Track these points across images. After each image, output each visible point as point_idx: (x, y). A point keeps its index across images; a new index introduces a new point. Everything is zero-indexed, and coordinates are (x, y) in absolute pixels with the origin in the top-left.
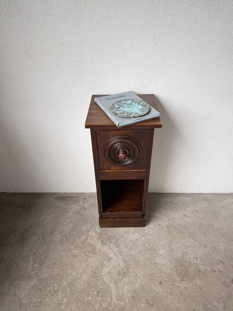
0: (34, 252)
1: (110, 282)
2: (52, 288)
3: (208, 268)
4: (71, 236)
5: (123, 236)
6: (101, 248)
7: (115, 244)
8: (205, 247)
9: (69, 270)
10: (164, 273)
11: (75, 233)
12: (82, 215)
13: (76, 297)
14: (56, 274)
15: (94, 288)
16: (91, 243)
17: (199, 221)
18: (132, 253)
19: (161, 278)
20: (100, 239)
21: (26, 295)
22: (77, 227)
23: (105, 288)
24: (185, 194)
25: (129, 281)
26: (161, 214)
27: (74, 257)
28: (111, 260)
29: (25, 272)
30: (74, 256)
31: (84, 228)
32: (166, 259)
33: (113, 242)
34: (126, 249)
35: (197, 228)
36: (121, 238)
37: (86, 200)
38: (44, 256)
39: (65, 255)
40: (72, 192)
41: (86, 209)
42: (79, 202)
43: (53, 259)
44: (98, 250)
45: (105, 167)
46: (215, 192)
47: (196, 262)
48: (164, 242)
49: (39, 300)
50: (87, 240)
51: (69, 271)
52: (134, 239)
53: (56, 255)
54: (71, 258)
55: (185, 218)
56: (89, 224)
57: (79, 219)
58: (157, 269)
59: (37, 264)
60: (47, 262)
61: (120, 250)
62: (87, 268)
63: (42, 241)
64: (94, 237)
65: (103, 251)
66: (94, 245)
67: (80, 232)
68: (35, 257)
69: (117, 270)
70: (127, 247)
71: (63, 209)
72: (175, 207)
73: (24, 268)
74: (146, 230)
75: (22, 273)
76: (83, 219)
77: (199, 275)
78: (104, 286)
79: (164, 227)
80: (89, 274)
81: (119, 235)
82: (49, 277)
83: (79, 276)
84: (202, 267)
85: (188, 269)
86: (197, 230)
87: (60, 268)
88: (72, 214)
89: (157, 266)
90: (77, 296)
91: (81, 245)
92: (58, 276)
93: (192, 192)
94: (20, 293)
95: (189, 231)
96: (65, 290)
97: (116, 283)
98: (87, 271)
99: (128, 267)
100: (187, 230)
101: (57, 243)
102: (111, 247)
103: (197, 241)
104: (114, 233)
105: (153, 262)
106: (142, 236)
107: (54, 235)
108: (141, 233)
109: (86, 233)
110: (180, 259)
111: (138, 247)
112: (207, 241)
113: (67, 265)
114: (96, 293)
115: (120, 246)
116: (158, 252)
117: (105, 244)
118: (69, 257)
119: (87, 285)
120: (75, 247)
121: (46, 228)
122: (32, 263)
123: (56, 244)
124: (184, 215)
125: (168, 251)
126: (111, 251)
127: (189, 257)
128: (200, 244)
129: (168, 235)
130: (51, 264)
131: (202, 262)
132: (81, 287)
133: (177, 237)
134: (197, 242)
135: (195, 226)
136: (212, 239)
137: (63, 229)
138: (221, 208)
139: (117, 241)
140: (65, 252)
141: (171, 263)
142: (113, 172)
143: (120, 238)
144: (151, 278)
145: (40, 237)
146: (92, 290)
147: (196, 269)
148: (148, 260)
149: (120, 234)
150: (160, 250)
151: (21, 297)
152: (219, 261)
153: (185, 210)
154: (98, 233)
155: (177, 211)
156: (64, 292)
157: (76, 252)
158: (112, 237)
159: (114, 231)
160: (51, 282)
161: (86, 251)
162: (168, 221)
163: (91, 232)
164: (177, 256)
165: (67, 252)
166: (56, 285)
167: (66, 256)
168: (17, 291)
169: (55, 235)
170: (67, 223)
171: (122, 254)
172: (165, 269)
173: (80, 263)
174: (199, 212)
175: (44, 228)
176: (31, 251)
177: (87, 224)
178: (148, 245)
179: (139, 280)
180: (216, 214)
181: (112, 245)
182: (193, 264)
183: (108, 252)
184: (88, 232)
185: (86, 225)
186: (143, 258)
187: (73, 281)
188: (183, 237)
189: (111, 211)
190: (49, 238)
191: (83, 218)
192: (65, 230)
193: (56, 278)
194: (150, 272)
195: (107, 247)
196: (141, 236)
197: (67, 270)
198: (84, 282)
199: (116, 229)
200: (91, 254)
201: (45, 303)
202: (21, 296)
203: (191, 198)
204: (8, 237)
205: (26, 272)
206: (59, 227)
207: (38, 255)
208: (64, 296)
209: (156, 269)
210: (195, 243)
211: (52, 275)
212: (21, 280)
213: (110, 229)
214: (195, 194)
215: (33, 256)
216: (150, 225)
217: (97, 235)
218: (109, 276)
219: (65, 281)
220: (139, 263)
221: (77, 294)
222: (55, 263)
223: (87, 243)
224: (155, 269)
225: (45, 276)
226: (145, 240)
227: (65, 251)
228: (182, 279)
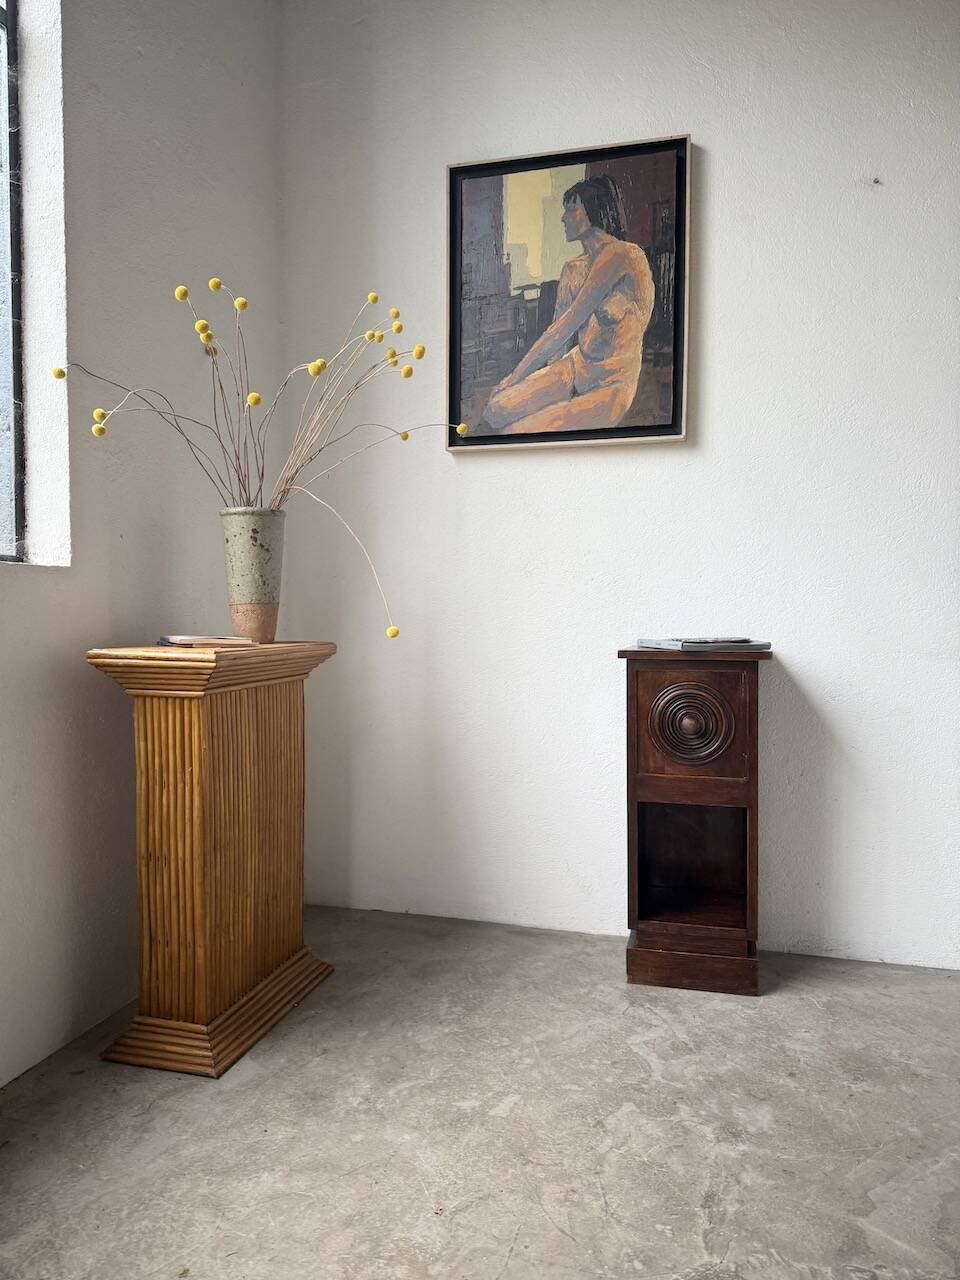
0: (452, 993)
2: (496, 1041)
4: (548, 985)
6: (627, 1009)
9: (541, 1026)
10: (804, 1063)
11: (559, 982)
12: (580, 961)
14: (507, 1026)
15: (605, 1056)
16: (600, 1000)
17: (927, 1007)
18: (716, 1026)
19: (794, 1068)
20: (625, 998)
21: (432, 1041)
22: (564, 975)
23: (634, 1060)
24: (893, 965)
25: (700, 1060)
26: (809, 985)
28: (654, 1028)
33: (663, 1005)
36: (686, 1003)
45: (652, 764)
47: (906, 1062)
48: (811, 1023)
50: (590, 994)
52: (722, 1008)
53: (507, 1003)
55: (886, 999)
56: (598, 976)
58: (784, 1055)
59: (460, 1008)
60: (485, 1009)
61: (682, 1018)
62: (587, 1030)
63: (474, 981)
64: (611, 993)
65: (634, 1014)
66: (610, 1004)
67: (571, 982)
68: (455, 999)
69: (669, 1042)
70: (701, 1017)
71: (528, 947)
72: (854, 981)
73: (426, 1009)
74: (761, 1002)
75: (422, 1014)
76: (582, 967)
77: (912, 1080)
78: (631, 1057)
79: (816, 1003)
80: (591, 1038)
81: (682, 999)
82: (488, 1028)
83: (566, 1036)
84: (923, 1072)
85: (879, 1068)
86: (918, 1019)
87: (518, 1020)
88: (551, 956)
89: (784, 1052)
91: (573, 999)
92: (510, 1029)
93: (915, 965)
94: (417, 1037)
95: (893, 1017)
96: (528, 1047)
97: (664, 1059)
98: (588, 1034)
99: (700, 1042)
100: (887, 1015)
101: (511, 989)
102: (656, 1011)
104: (666, 995)
105: (774, 1045)
106: (748, 1007)
107: (504, 978)
108: (747, 1003)
109: (590, 986)
110: (858, 1052)
111: (734, 1020)
113: (534, 1018)
114: (609, 1062)
115: (681, 1013)
116: (791, 1034)
117: (639, 1005)
118: (540, 1010)
119: (585, 1050)
120: (557, 1000)
121: (483, 967)
122: (447, 1006)
123: (508, 990)
124: (881, 994)
125: (823, 1036)
126: (655, 1016)
127: (886, 1052)
128: (923, 1040)
129: (827, 1015)
130: (494, 1012)
131: (927, 1064)
132: (569, 1051)
133: (853, 1021)
134: (915, 1035)
135: (913, 1013)
137: (527, 973)
139: (674, 1006)
141: (829, 1053)
142: (669, 780)
143: (682, 1003)
144: (766, 1065)
145: (469, 976)
147: (903, 1070)
148: (760, 1040)
149: (685, 998)
150: (798, 1032)
151: (419, 1042)
153: (888, 988)
154: (622, 990)
155: (862, 986)
156: (527, 1050)
157: (560, 1006)
158: (661, 999)
160: (494, 1034)
161: (587, 1007)
162: (831, 996)
163: (602, 985)
164: (848, 1047)
172: (807, 1059)
177: (592, 974)
178: (763, 1022)
179: (729, 1063)
181: (660, 1009)
182: (896, 1063)
183: (648, 1017)
185: (590, 976)
186: (745, 1036)
187: (550, 1040)
188: (873, 1023)
189: (664, 920)
190: (490, 981)
191: (580, 965)
192: (532, 974)
193: (506, 1031)
194: (762, 1057)
195: (645, 1010)
196: (744, 1008)
197: (535, 1025)
198: (578, 1046)
200: (601, 1013)
201: (478, 1056)
203: (910, 973)
204: (388, 967)
206: (517, 969)
207: (462, 997)
208: (524, 1054)
209: (781, 1055)
210: (908, 1036)
211: (496, 1026)
212: (420, 1022)
213: (655, 989)
214: (924, 968)
215: (450, 997)
216: (772, 997)
217: (619, 992)
218: (647, 1047)
219: (528, 1037)
220: (734, 1042)
222: (505, 1013)
223: (591, 998)
224: (778, 1055)
225: (477, 1025)
226: (755, 1014)
227: (532, 1002)
228: (858, 1078)
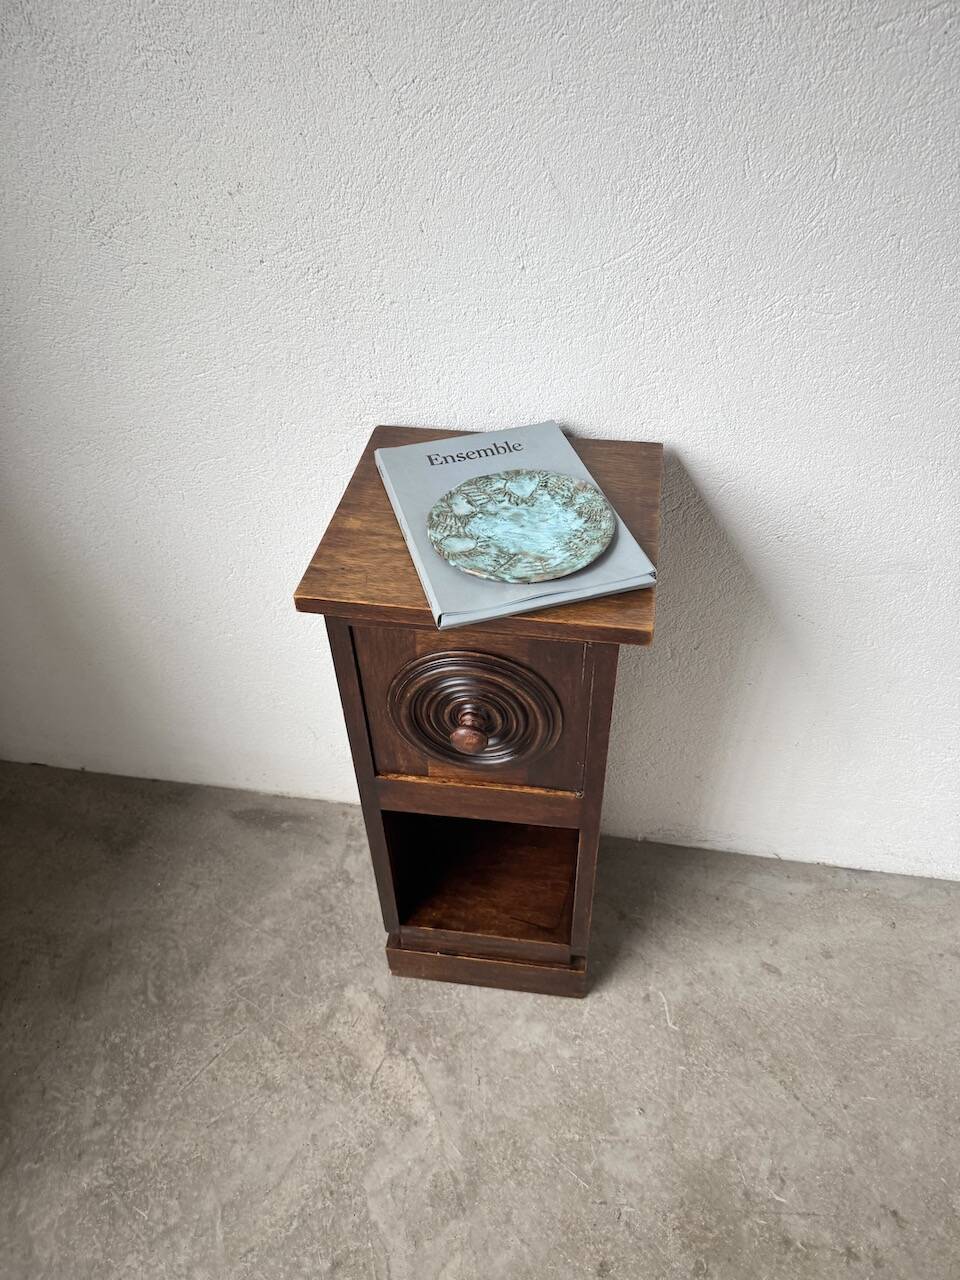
0: (114, 1047)
1: (392, 1227)
2: (158, 1213)
3: (827, 1236)
4: (270, 997)
5: (480, 1027)
6: (380, 1067)
7: (440, 1059)
8: (832, 1131)
9: (237, 1147)
10: (627, 1224)
11: (288, 983)
12: (331, 906)
13: (246, 1268)
14: (184, 1155)
15: (324, 1243)
16: (343, 1038)
17: (825, 1004)
18: (508, 1110)
19: (609, 1246)
20: (382, 1028)
21: (56, 1225)
22: (299, 957)
23: (368, 1249)
24: (792, 863)
25: (470, 1235)
26: (663, 947)
27: (267, 1093)
28: (413, 1129)
29: (67, 1125)
30: (269, 1087)
31: (327, 968)
32: (646, 1163)
33: (438, 1048)
34: (484, 1087)
35: (813, 1034)
36: (472, 1034)
37: (356, 840)
38: (150, 1069)
39: (233, 1075)
40: (306, 797)
41: (349, 882)
42: (327, 842)
43: (182, 1088)
44: (370, 1074)
45: (402, 762)
46: (926, 874)
47: (777, 1198)
48: (650, 1083)
49: (99, 1255)
50: (330, 1021)
51: (237, 1152)
52: (524, 1046)
53: (197, 1069)
54: (252, 1096)
55: (769, 981)
56: (352, 953)
57: (314, 922)
58: (598, 1202)
59: (117, 1100)
60: (157, 1097)
61: (460, 1087)
62: (308, 1151)
63: (154, 1000)
64: (363, 1014)
65: (388, 1084)
66: (357, 1050)
67: (307, 982)
68: (116, 1065)
69: (430, 1177)
70: (489, 1082)
71: (257, 866)
72: (729, 923)
73: (63, 1109)
74: (586, 1014)
75: (53, 1128)
76: (331, 924)
77: (780, 1262)
78: (365, 1240)
79: (666, 1008)
80: (312, 1178)
81: (468, 1020)
82: (153, 1164)
83: (272, 1177)
84: (799, 1229)
85: (735, 1225)
86: (809, 1045)
87: (204, 1131)
88: (288, 894)
89: (600, 1188)
90: (249, 1264)
91: (301, 1042)
92: (187, 1164)
93: (821, 861)
94: (33, 1216)
95: (774, 1042)
96: (207, 1229)
97: (415, 1239)
98: (309, 1163)
99: (478, 1171)
100: (765, 1040)
101: (209, 1018)
102: (424, 1068)
103: (798, 1099)
104: (446, 1010)
105: (588, 1167)
106: (564, 1038)
107: (204, 980)
108: (563, 1024)
109: (333, 992)
110: (710, 1172)
111: (537, 1085)
112: (846, 1107)
113: (231, 1120)
114: (326, 1265)
115: (461, 1067)
116: (617, 1124)
117: (400, 1050)
118: (245, 1090)
119: (295, 1224)
120: (277, 1048)
121: (177, 947)
122: (98, 1093)
123: (204, 1022)
124: (764, 964)
125: (665, 1125)
126: (420, 1087)
127: (751, 1169)
128: (809, 1117)
129: (679, 1049)
130: (170, 1106)
131: (806, 1201)
132: (271, 1230)
133: (714, 1066)
134: (799, 1104)
135: (804, 1025)
136: (869, 1098)
137: (243, 958)
138: (941, 955)
139: (453, 1046)
140: (233, 1064)
141: (667, 1183)
142: (435, 788)
143: (467, 1034)
144: (568, 1239)
145: (149, 983)
146: (314, 1251)
147: (769, 1229)
148: (568, 1152)
149: (472, 1018)
150: (628, 1114)
151: (35, 1232)
152: (882, 1211)
153: (776, 942)
154: (381, 998)
155: (739, 941)
156: (204, 1239)
157: (279, 1072)
158: (437, 1023)
159: (448, 999)
160: (159, 1186)
161: (318, 1070)
162: (691, 984)
163: (352, 987)
164: (697, 1157)
165: (243, 1064)
166: (174, 1203)
167: (235, 1080)
168: (24, 1202)
169: (207, 979)
170: (264, 935)
171: (461, 1108)
172: (632, 1210)
173: (285, 1122)
174: (835, 962)
175: (170, 944)
176: (102, 1038)
177: (343, 949)
178: (581, 1084)
179: (514, 1240)
180: (915, 979)
181: (430, 1062)
182: (762, 1203)
183: (409, 1091)
184: (342, 987)
185: (339, 955)
186: (548, 1141)
187: (244, 1196)
188: (742, 1069)
189: (438, 925)
190: (181, 993)
191: (329, 918)
192: (249, 962)
193: (180, 1173)
194: (565, 1212)
195: (407, 1067)
196: (558, 1040)
197: (229, 1144)
198: (287, 1211)
199: (461, 991)
200: (338, 1087)
201: (122, 1273)
202: (34, 1227)
203: (812, 887)
204: (26, 962)
205: (70, 1129)
206: (229, 946)
207: (128, 1058)
208: (197, 1255)
209: (594, 1202)
210: (789, 1106)
211: (166, 1156)
212: (46, 1159)
213: (431, 989)
214: (835, 869)
215: (108, 1063)
216: (605, 994)
217: (377, 1006)
218: (394, 1198)
219: (212, 1193)
220: (529, 1162)
221: (252, 1258)
222: (188, 1106)
223: (329, 1036)
224: (590, 1200)
225: (137, 1156)
226: (572, 1058)
227: (236, 1061)
228: (700, 1269)
